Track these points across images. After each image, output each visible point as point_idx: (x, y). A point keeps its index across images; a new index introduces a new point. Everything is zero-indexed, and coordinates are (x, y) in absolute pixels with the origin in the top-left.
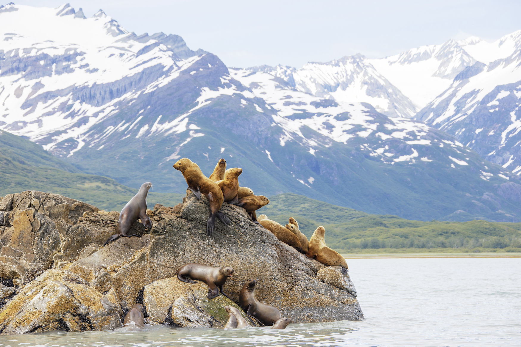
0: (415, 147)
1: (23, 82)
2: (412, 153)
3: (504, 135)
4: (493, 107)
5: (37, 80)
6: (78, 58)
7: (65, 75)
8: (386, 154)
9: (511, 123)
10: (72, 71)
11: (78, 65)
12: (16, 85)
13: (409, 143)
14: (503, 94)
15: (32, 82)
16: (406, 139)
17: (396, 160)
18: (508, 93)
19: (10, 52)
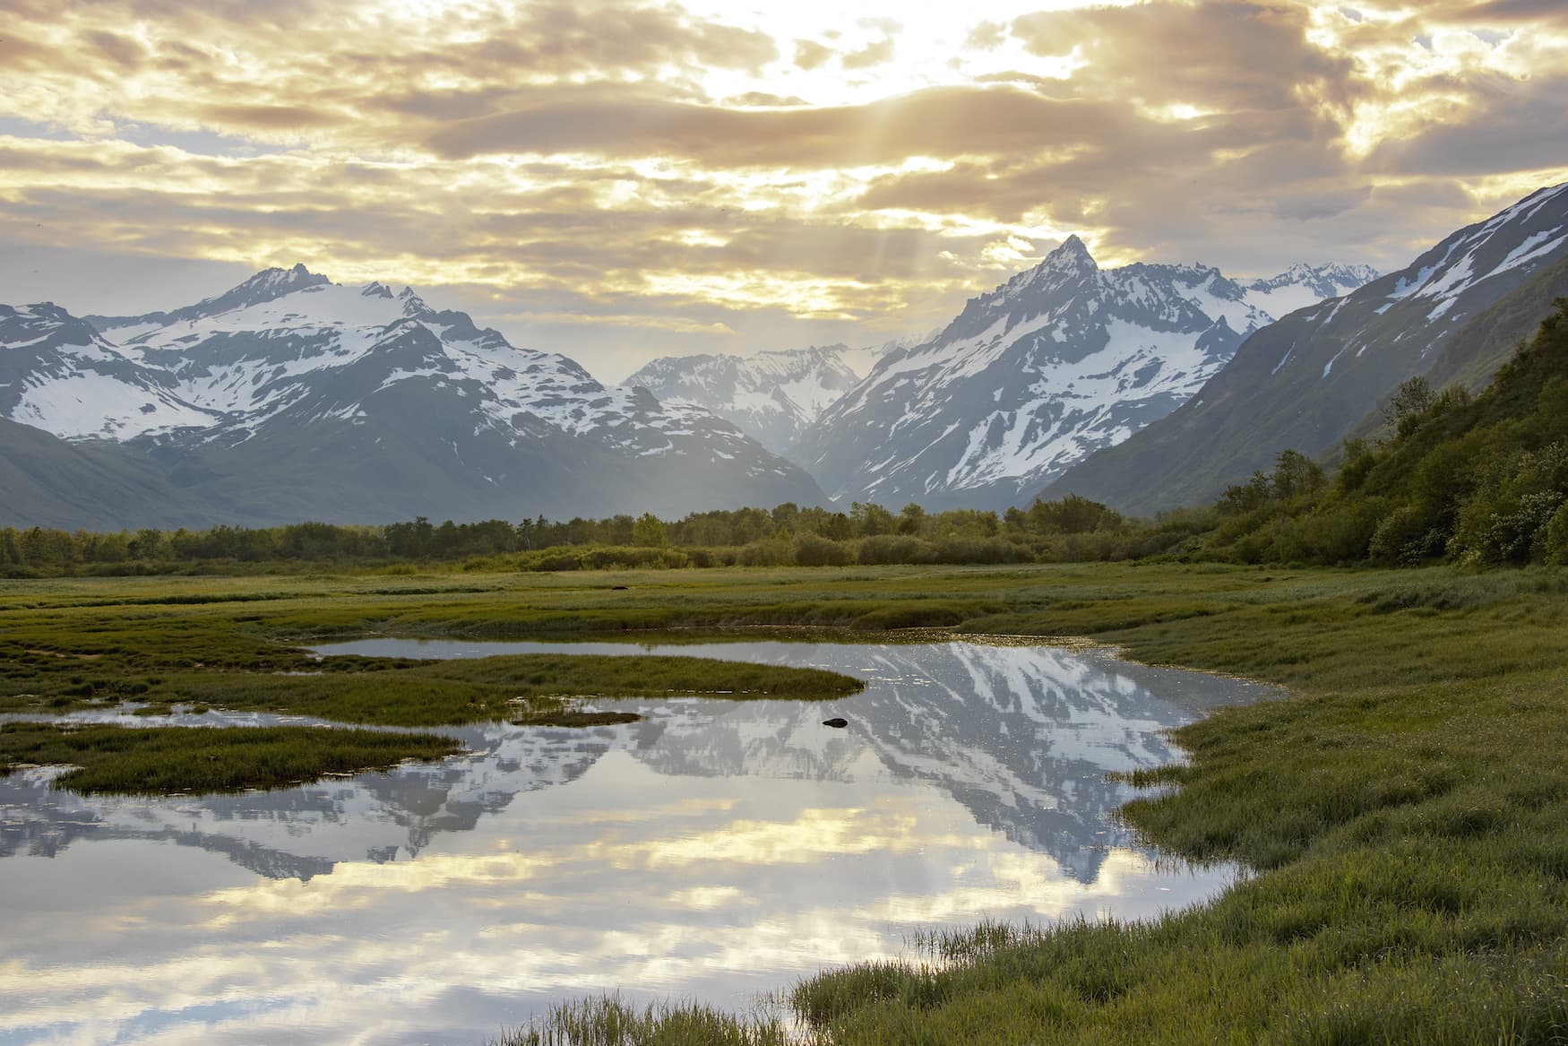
0: (671, 437)
1: (265, 367)
2: (668, 444)
3: (893, 427)
4: (889, 396)
5: (280, 365)
6: (332, 339)
7: (313, 359)
8: (634, 446)
9: (905, 414)
10: (321, 353)
11: (329, 347)
12: (258, 370)
13: (668, 433)
14: (903, 382)
15: (274, 367)
16: (665, 428)
17: (643, 454)
18: (907, 381)
19: (260, 333)
